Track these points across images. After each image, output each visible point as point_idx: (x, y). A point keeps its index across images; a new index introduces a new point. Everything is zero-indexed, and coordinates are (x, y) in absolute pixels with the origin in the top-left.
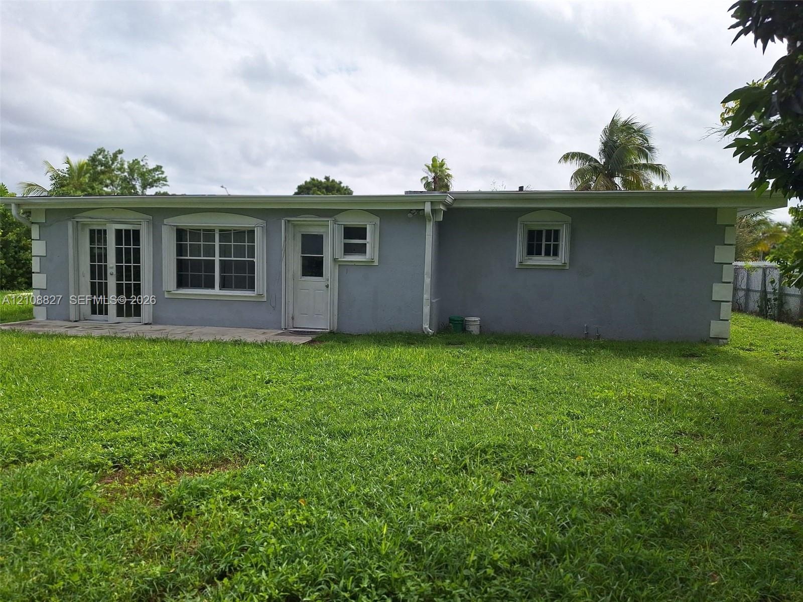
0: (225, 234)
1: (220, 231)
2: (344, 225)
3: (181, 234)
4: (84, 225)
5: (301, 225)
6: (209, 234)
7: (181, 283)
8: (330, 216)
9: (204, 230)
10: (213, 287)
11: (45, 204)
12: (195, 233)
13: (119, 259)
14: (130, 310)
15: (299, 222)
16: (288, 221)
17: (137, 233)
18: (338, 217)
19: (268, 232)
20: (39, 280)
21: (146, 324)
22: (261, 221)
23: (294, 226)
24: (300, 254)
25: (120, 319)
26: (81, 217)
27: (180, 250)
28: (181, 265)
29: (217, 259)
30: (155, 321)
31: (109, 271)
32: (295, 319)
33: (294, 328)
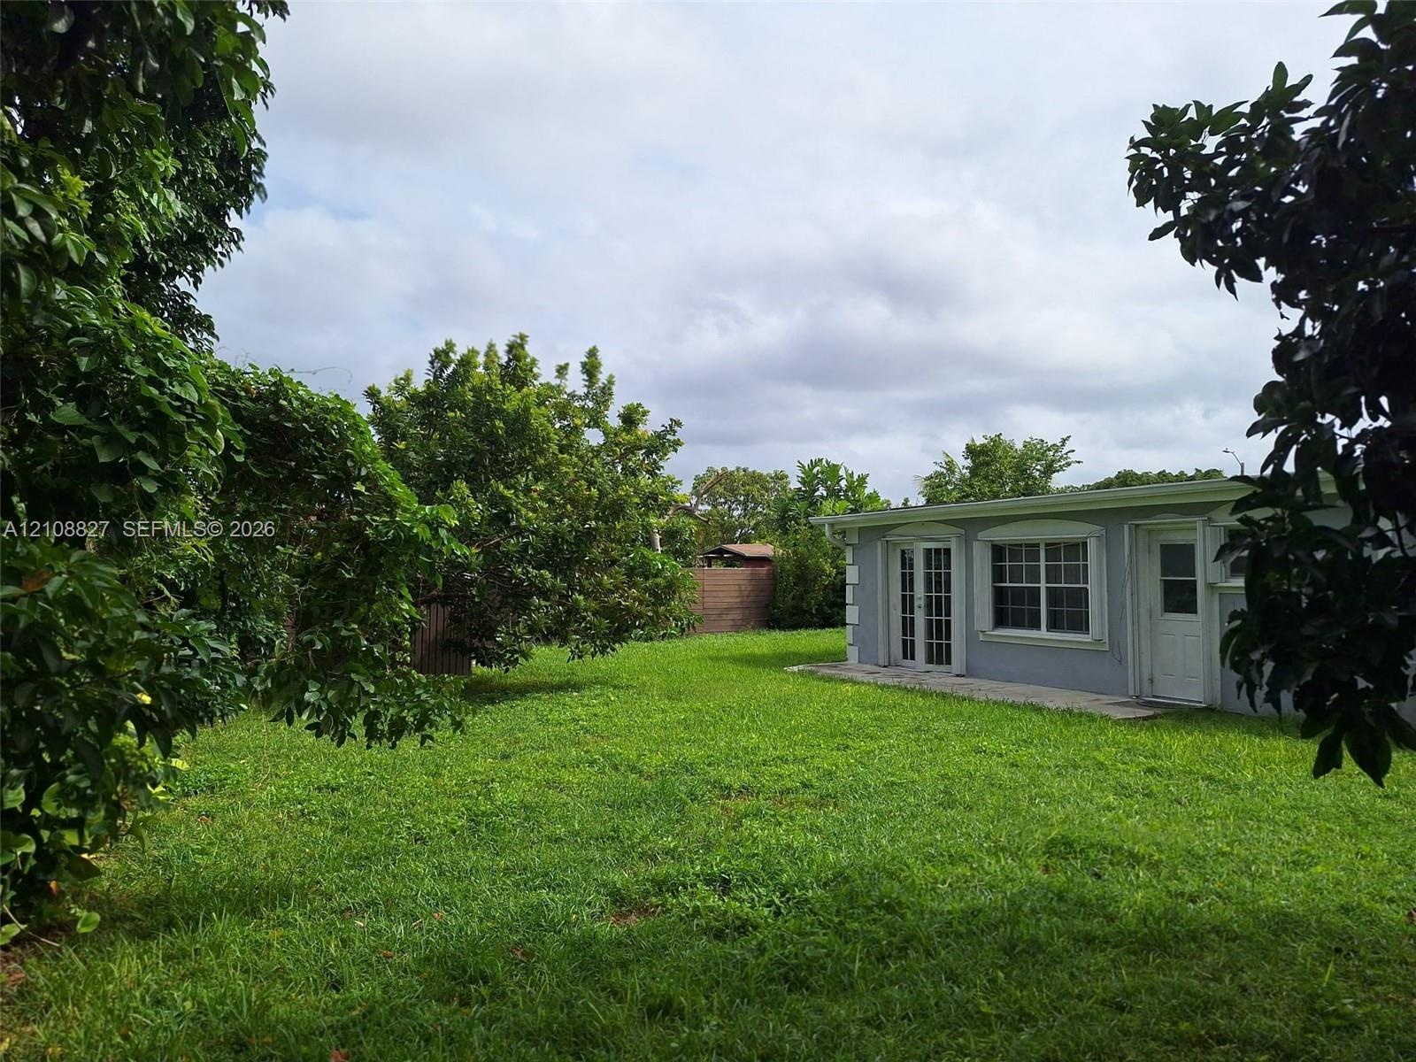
0: (1053, 549)
1: (1047, 545)
2: (1225, 527)
3: (998, 551)
4: (895, 545)
5: (1159, 530)
6: (1033, 548)
7: (1000, 620)
8: (1202, 514)
9: (1027, 545)
10: (1038, 627)
11: (858, 522)
12: (1015, 550)
13: (928, 588)
14: (940, 655)
15: (1154, 527)
16: (1137, 525)
17: (948, 552)
18: (1213, 514)
19: (1109, 545)
20: (852, 614)
21: (958, 676)
22: (1099, 528)
23: (1150, 531)
24: (1159, 577)
25: (930, 667)
26: (891, 535)
27: (998, 574)
28: (1000, 596)
29: (1043, 585)
30: (969, 673)
31: (916, 603)
32: (1155, 681)
33: (1154, 696)
